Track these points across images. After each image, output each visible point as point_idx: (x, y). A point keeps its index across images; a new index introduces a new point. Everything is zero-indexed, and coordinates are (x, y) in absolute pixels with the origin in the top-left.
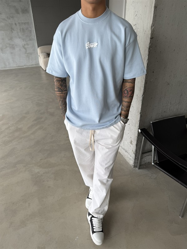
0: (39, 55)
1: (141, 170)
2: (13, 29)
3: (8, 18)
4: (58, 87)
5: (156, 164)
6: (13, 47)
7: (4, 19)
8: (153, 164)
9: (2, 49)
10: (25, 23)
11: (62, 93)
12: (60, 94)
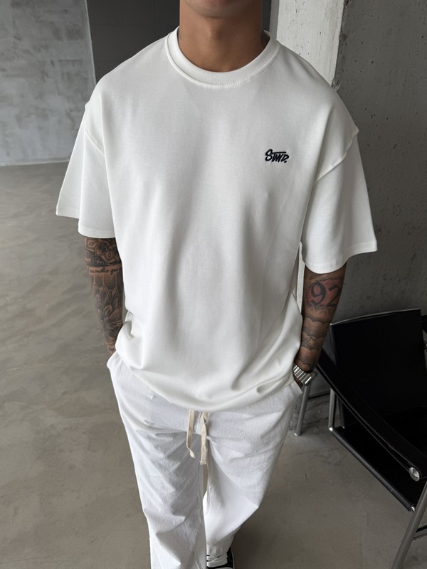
1: (304, 439)
2: (47, 75)
3: (35, 48)
4: (93, 253)
5: (338, 430)
6: (44, 114)
7: (27, 52)
8: (331, 429)
9: (18, 119)
10: (73, 61)
11: (102, 271)
12: (97, 271)
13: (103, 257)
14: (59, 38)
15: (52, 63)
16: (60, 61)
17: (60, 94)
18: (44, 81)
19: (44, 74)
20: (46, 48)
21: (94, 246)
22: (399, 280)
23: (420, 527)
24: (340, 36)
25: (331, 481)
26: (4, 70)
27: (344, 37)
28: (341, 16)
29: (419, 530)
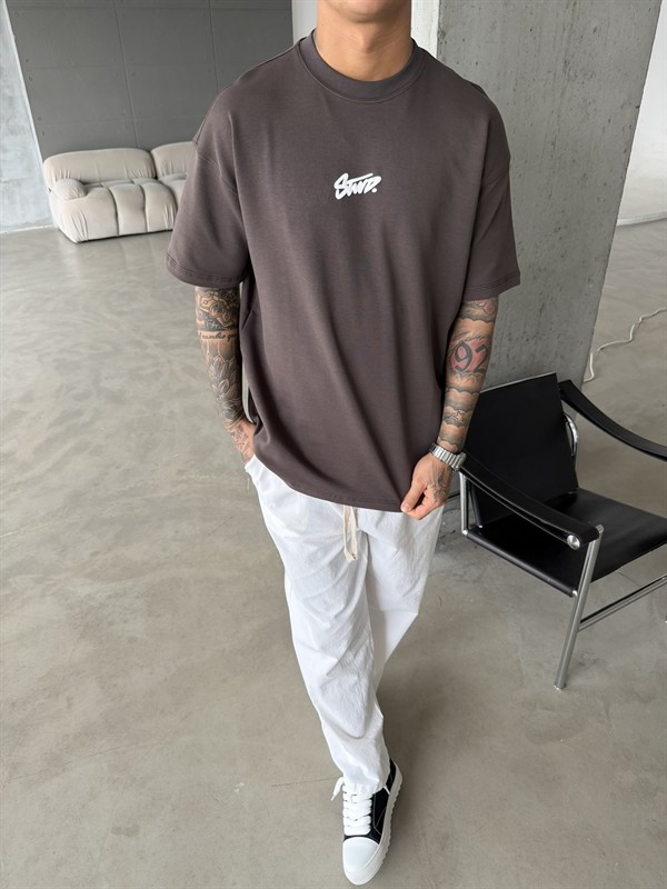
0: (48, 185)
4: (208, 314)
11: (218, 336)
12: (211, 337)
13: (219, 319)
21: (208, 306)
22: (527, 340)
23: (583, 617)
25: (472, 601)
27: (442, 34)
28: (437, 8)
29: (582, 621)
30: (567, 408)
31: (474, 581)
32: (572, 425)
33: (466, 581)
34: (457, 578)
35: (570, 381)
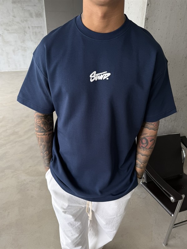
2: (26, 32)
3: (21, 21)
4: (39, 126)
5: (144, 183)
6: (25, 49)
7: (18, 23)
8: (141, 183)
9: (14, 51)
10: (38, 27)
12: (41, 135)
13: (44, 128)
14: (32, 17)
15: (29, 27)
16: (32, 27)
17: (32, 41)
18: (25, 35)
19: (25, 32)
20: (26, 21)
21: (40, 123)
23: (175, 224)
24: (145, 19)
25: (141, 205)
26: (8, 30)
27: (147, 19)
28: (145, 10)
29: (175, 225)
30: (182, 145)
31: (144, 198)
32: (184, 152)
33: (141, 198)
34: (138, 196)
35: (185, 137)
